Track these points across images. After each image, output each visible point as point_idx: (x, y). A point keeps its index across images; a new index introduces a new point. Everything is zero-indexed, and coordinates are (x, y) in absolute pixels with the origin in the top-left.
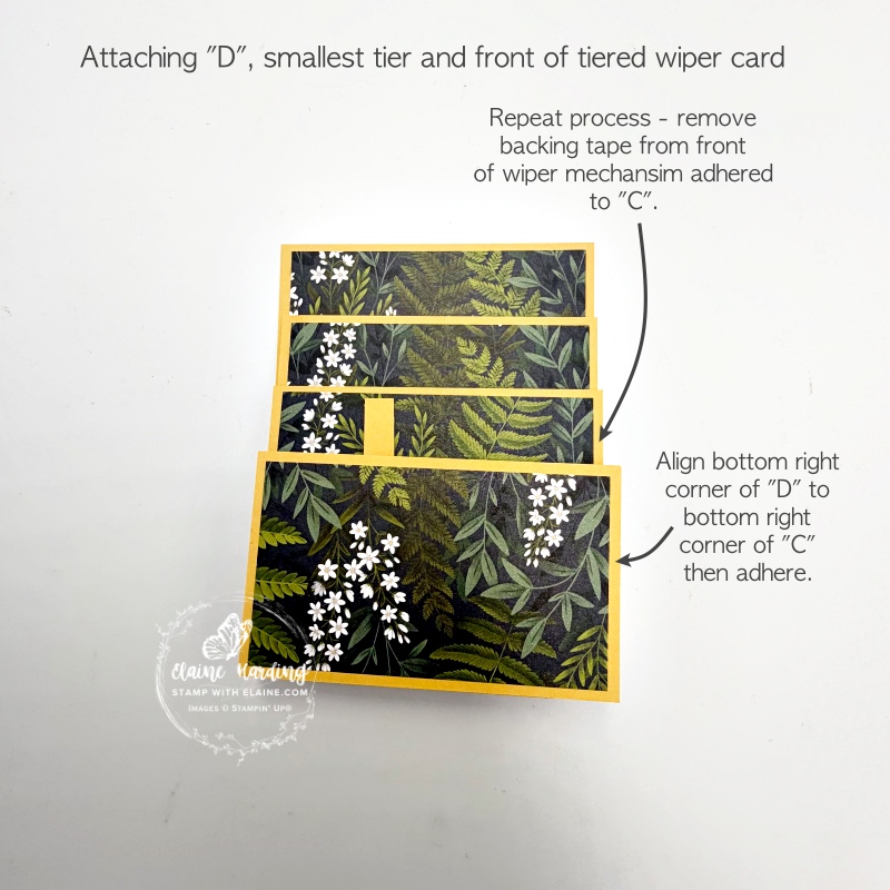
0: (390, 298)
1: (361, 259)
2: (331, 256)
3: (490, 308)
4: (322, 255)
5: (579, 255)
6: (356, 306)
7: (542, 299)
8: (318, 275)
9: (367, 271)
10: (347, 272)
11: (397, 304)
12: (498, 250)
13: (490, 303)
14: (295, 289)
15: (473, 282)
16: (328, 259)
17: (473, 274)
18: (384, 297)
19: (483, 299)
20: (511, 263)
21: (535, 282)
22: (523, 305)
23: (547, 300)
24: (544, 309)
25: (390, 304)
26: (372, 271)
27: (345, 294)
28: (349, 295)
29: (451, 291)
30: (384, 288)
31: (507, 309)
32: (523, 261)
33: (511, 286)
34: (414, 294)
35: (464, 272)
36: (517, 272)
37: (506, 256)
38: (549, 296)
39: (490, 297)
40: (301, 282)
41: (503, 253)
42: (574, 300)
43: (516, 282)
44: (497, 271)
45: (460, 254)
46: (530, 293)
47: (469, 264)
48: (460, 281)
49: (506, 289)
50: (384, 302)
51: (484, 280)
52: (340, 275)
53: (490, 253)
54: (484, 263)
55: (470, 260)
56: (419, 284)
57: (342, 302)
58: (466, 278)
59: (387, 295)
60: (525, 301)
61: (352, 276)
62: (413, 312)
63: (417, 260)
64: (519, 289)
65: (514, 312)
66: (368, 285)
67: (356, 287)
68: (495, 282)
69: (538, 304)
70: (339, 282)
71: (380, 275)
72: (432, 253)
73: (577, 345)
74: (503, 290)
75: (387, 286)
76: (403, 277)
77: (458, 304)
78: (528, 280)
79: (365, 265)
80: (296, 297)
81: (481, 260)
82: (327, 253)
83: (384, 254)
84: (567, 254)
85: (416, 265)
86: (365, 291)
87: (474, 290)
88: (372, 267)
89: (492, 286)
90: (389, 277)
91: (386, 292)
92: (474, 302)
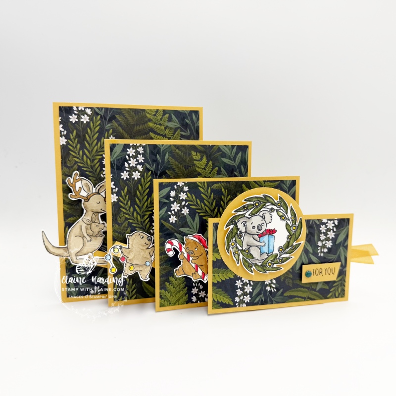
0: (111, 131)
1: (95, 112)
2: (80, 109)
3: (158, 137)
4: (75, 108)
5: (196, 113)
6: (94, 135)
7: (181, 133)
8: (73, 119)
9: (99, 117)
10: (88, 118)
11: (114, 134)
12: (161, 109)
13: (159, 134)
14: (62, 126)
15: (151, 124)
16: (78, 110)
17: (150, 120)
18: (108, 130)
19: (155, 133)
20: (167, 116)
21: (177, 125)
22: (173, 135)
23: (183, 133)
24: (182, 137)
25: (111, 134)
26: (101, 117)
27: (88, 129)
28: (90, 129)
29: (140, 128)
30: (108, 126)
31: (166, 137)
32: (172, 115)
33: (167, 126)
34: (123, 129)
35: (146, 119)
36: (170, 120)
37: (165, 112)
38: (184, 132)
39: (158, 132)
40: (65, 122)
41: (164, 110)
42: (195, 133)
43: (170, 124)
44: (161, 119)
45: (144, 110)
46: (176, 129)
47: (148, 115)
48: (144, 124)
49: (165, 128)
50: (108, 133)
51: (155, 123)
52: (85, 119)
53: (158, 110)
54: (155, 115)
55: (149, 113)
56: (125, 125)
57: (87, 133)
58: (147, 122)
59: (109, 130)
60: (174, 134)
61: (91, 119)
62: (122, 137)
63: (123, 112)
64: (171, 128)
65: (169, 139)
66: (100, 124)
67: (93, 125)
68: (160, 124)
69: (179, 135)
70: (85, 122)
71: (105, 119)
72: (130, 109)
73: (244, 154)
74: (164, 128)
75: (109, 125)
76: (117, 121)
77: (144, 134)
78: (175, 124)
79: (98, 114)
80: (63, 130)
81: (153, 114)
82: (77, 108)
83: (107, 109)
84: (191, 112)
85: (123, 115)
86: (99, 127)
87: (151, 128)
88: (101, 115)
89: (159, 126)
90: (110, 120)
91: (109, 128)
92: (151, 133)
